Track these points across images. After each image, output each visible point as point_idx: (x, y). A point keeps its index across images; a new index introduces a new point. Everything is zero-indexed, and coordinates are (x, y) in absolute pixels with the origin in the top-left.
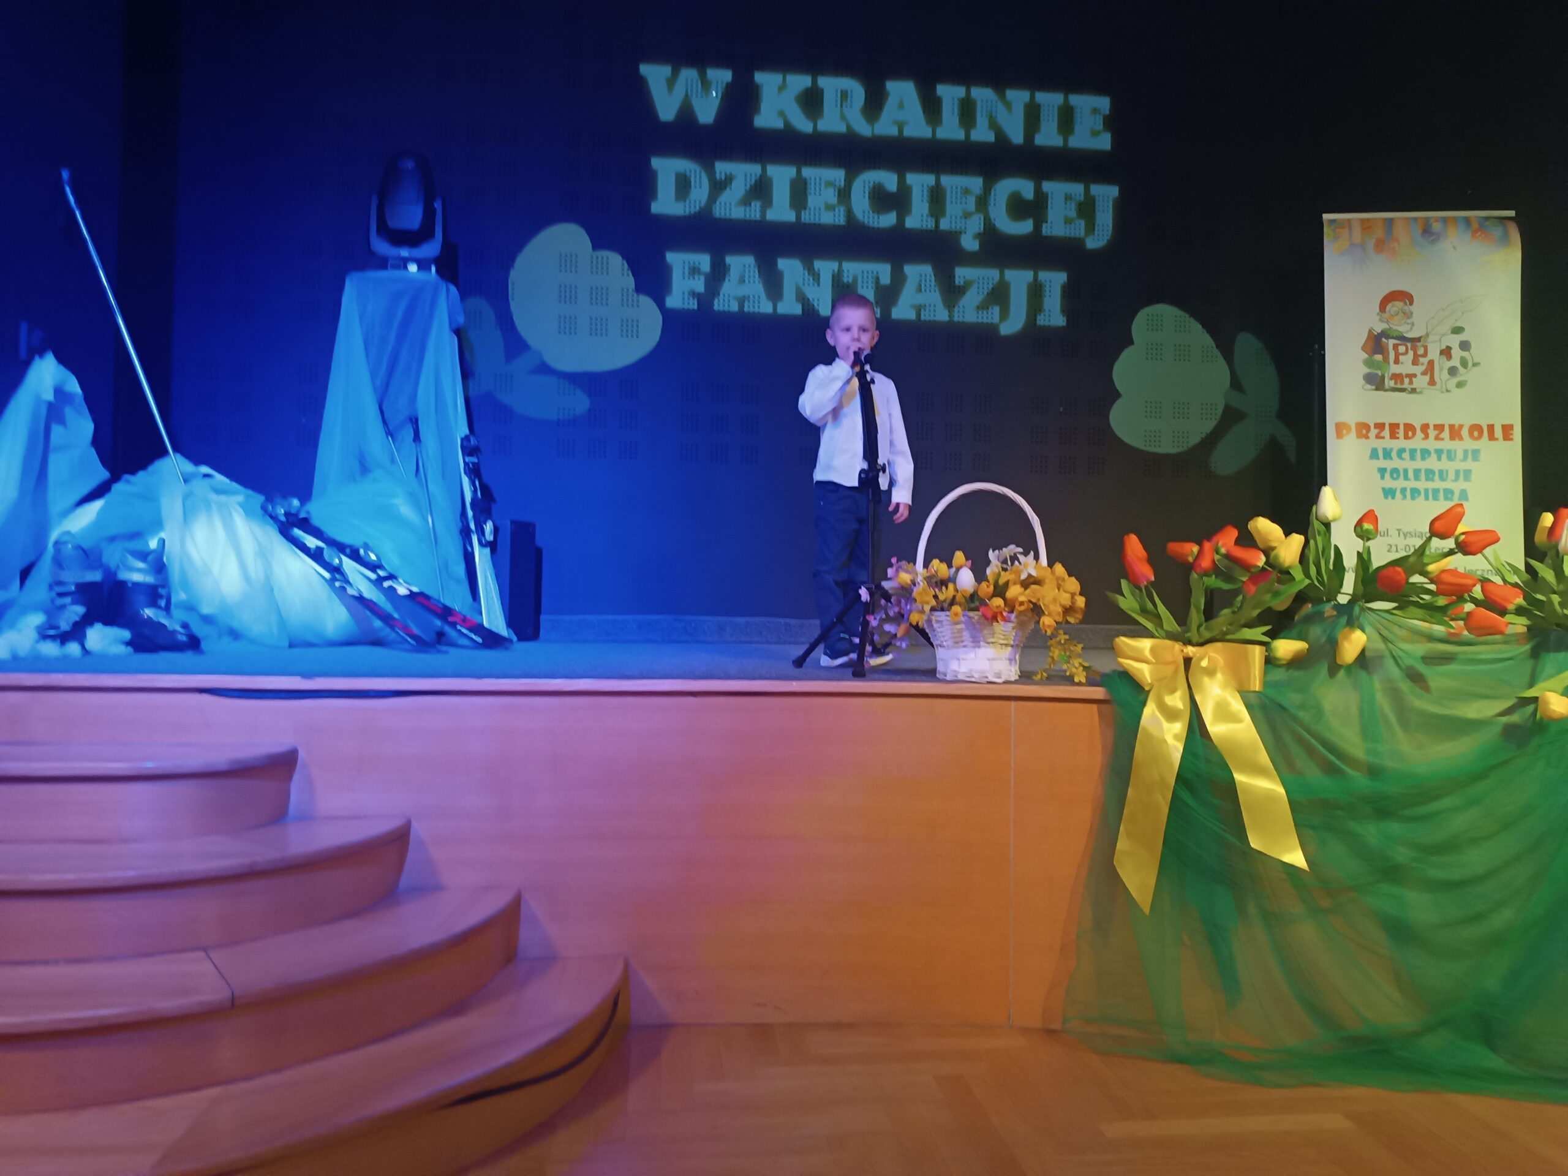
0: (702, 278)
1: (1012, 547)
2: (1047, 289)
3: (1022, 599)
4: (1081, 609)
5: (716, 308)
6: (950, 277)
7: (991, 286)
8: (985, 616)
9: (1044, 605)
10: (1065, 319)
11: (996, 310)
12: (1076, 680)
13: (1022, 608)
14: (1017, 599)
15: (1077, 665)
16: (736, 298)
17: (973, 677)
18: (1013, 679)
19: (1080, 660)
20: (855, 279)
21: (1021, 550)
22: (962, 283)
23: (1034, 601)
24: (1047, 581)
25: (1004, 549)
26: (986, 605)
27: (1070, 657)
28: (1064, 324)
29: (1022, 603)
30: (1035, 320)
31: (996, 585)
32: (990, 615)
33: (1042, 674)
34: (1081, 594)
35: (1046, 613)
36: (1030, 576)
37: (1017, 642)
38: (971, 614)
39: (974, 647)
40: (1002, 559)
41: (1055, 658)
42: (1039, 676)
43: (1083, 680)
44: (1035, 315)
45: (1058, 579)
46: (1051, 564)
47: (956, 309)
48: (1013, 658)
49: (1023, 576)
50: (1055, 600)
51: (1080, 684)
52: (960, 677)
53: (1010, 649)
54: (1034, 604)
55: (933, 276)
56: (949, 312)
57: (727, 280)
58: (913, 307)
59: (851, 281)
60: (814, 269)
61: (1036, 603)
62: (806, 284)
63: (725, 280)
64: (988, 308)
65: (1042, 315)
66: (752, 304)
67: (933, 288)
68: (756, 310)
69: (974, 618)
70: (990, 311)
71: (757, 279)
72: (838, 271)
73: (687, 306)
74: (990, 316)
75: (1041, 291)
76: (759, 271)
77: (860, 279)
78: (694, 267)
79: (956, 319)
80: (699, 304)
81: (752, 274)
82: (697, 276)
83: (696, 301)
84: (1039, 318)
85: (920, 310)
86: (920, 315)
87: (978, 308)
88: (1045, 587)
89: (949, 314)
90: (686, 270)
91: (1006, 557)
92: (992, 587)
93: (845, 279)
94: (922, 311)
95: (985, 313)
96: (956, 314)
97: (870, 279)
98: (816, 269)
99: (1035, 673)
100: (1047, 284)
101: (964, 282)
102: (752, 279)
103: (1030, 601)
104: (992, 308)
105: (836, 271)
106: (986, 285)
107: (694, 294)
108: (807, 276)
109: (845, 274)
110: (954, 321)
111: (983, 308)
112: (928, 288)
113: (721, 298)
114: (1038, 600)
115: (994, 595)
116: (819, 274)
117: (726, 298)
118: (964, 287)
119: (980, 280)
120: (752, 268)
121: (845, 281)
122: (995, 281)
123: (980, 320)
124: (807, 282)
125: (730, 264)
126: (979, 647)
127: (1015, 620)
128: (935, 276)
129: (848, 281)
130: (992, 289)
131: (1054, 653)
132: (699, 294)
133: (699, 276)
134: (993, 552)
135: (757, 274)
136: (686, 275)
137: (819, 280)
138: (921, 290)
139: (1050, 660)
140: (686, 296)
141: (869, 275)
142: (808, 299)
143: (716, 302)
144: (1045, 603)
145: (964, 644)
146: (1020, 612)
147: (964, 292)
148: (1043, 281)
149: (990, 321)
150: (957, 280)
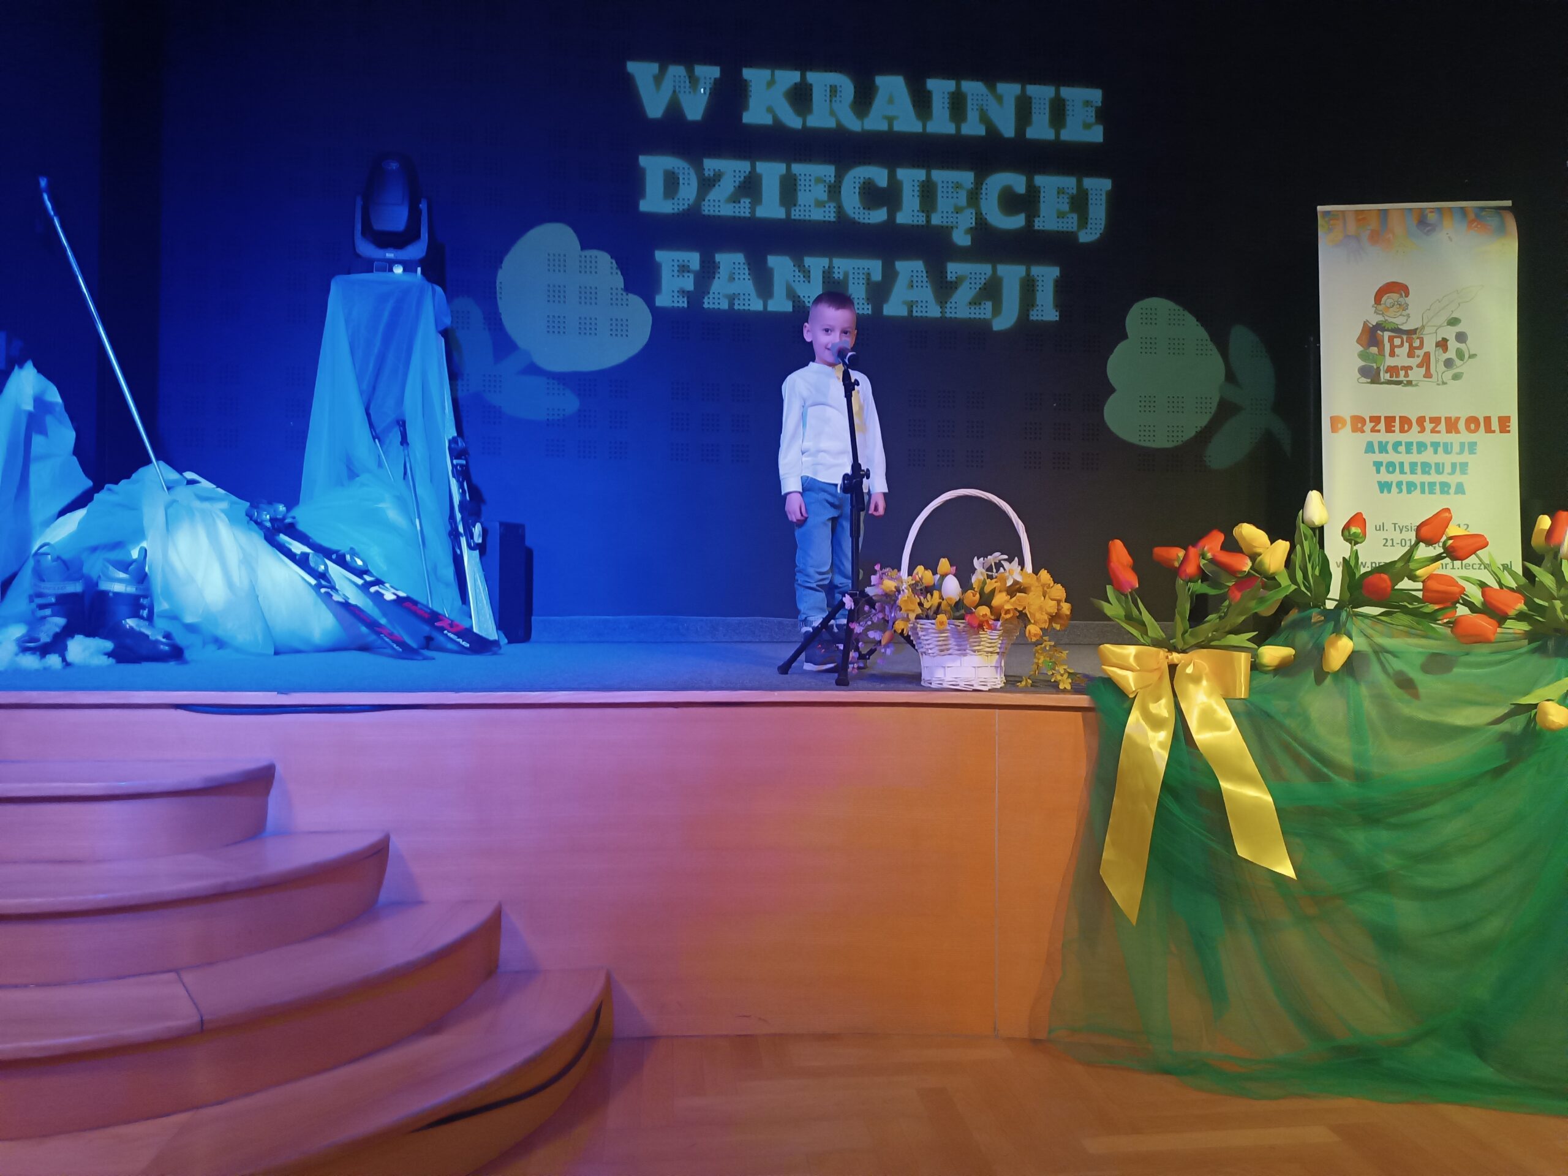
0: (692, 276)
1: (997, 554)
2: (1040, 283)
3: (1007, 607)
4: (1066, 615)
5: (706, 306)
6: (941, 272)
7: (983, 281)
8: (970, 625)
9: (1030, 612)
10: (1058, 314)
11: (989, 305)
12: (1061, 687)
13: (1008, 616)
14: (1002, 607)
15: (1062, 672)
16: (727, 296)
17: (958, 685)
18: (998, 687)
19: (1066, 667)
20: (846, 275)
21: (1006, 557)
22: (954, 279)
23: (1020, 609)
24: (1032, 589)
25: (989, 557)
26: (972, 613)
27: (1055, 663)
28: (1057, 319)
29: (1007, 612)
30: (1028, 315)
31: (982, 593)
32: (976, 624)
33: (1026, 680)
34: (1066, 601)
35: (1033, 621)
36: (1016, 582)
37: (1002, 650)
38: (957, 622)
39: (960, 655)
40: (987, 566)
41: (1040, 665)
42: (1024, 683)
43: (1068, 687)
44: (1028, 310)
45: (1043, 586)
46: (1036, 571)
47: (948, 305)
48: (999, 665)
49: (1009, 583)
50: (1041, 608)
51: (1065, 691)
52: (946, 685)
53: (996, 657)
54: (1020, 612)
55: (924, 272)
56: (941, 307)
57: (716, 278)
58: (905, 303)
59: (841, 278)
60: (804, 266)
61: (1022, 611)
62: (797, 281)
63: (714, 278)
64: (980, 304)
65: (1035, 310)
66: (741, 302)
67: (925, 284)
68: (746, 308)
69: (959, 626)
70: (982, 306)
71: (747, 276)
72: (829, 267)
73: (676, 305)
74: (982, 311)
75: (1033, 286)
76: (749, 269)
77: (851, 276)
78: (683, 266)
79: (948, 315)
80: (688, 302)
81: (742, 271)
82: (686, 275)
83: (685, 299)
84: (1031, 313)
85: (912, 306)
86: (912, 311)
87: (970, 303)
88: (1031, 594)
89: (941, 310)
90: (676, 268)
91: (991, 565)
92: (978, 596)
93: (836, 276)
94: (914, 307)
95: (977, 308)
96: (948, 310)
97: (861, 276)
98: (807, 266)
99: (1021, 680)
100: (1040, 279)
101: (956, 278)
102: (742, 277)
103: (1016, 609)
104: (985, 304)
105: (827, 267)
106: (978, 281)
107: (683, 292)
108: (797, 273)
109: (836, 270)
110: (946, 317)
111: (975, 304)
112: (920, 284)
113: (711, 295)
114: (1025, 608)
115: (980, 604)
116: (809, 271)
117: (716, 296)
118: (956, 282)
119: (973, 276)
120: (742, 266)
121: (836, 278)
122: (987, 277)
123: (972, 316)
124: (797, 279)
125: (719, 262)
126: (965, 655)
127: (1001, 628)
128: (927, 272)
129: (839, 278)
130: (985, 284)
131: (1039, 659)
132: (688, 292)
133: (688, 274)
134: (978, 559)
135: (747, 272)
136: (676, 273)
137: (809, 277)
138: (912, 286)
139: (1035, 666)
140: (676, 294)
141: (861, 271)
142: (799, 297)
143: (706, 300)
144: (1031, 611)
145: (949, 652)
146: (1006, 620)
147: (956, 288)
148: (1036, 276)
149: (982, 316)
150: (949, 275)
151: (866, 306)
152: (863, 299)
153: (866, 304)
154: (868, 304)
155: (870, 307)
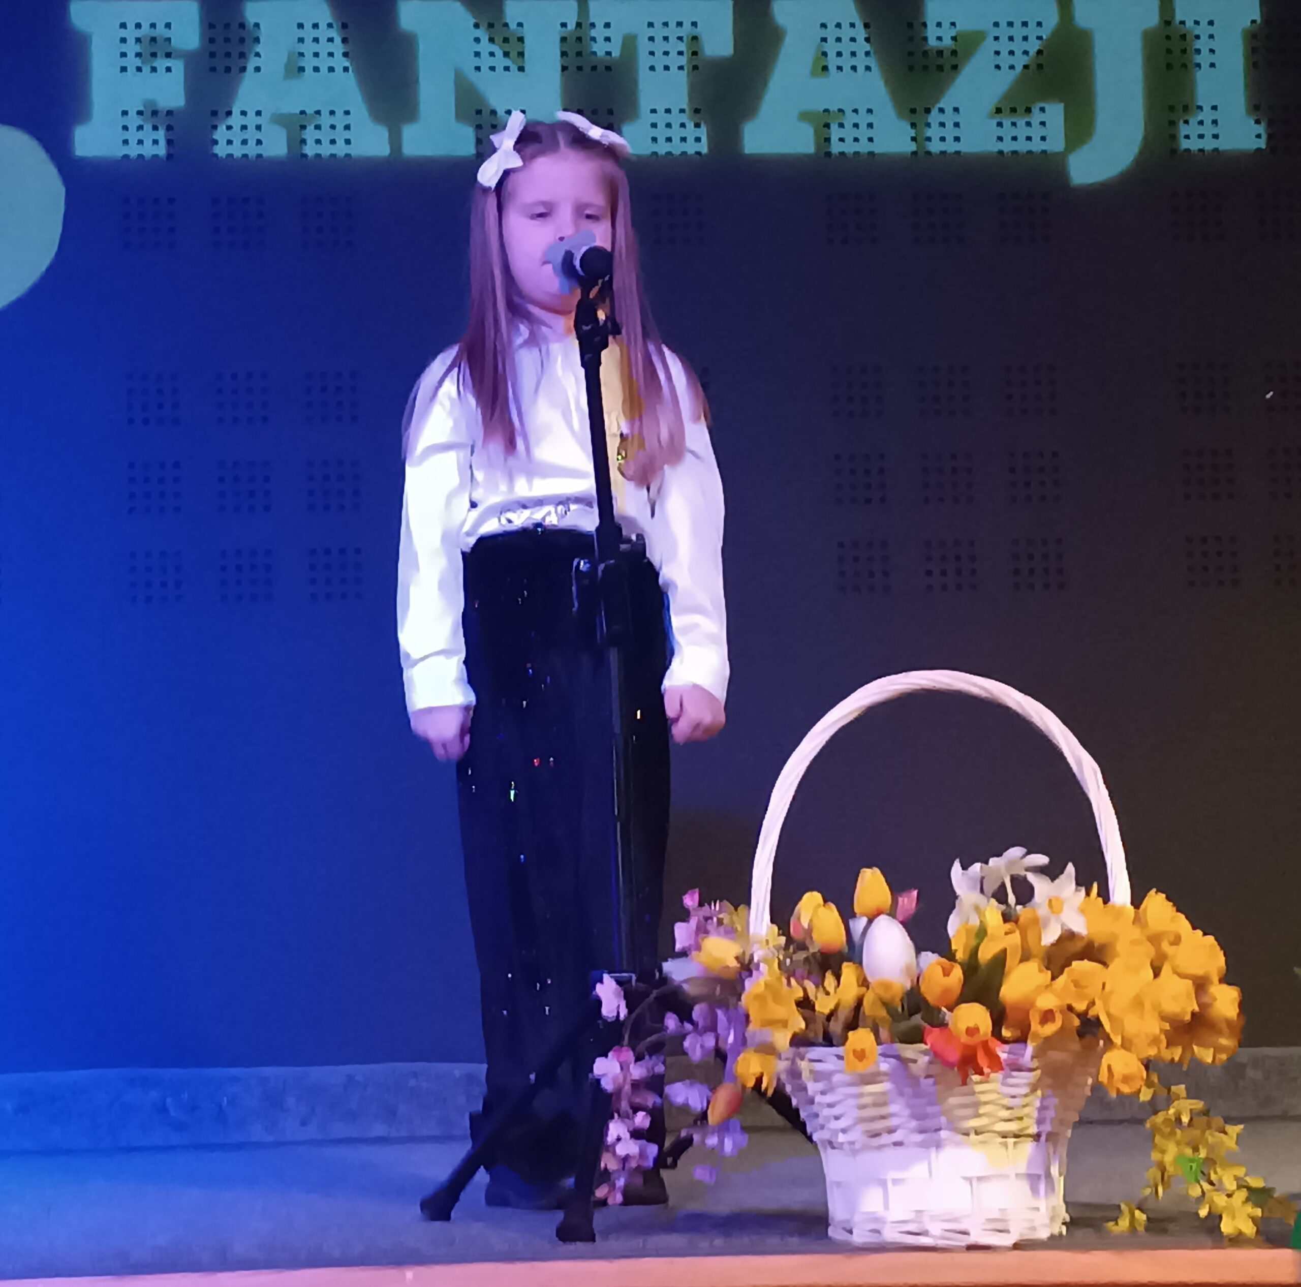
0: (178, 66)
1: (1016, 852)
2: (1203, 44)
3: (1046, 1002)
4: (1228, 1022)
5: (221, 150)
6: (910, 25)
7: (1033, 46)
8: (936, 1056)
9: (1109, 1015)
10: (1261, 129)
11: (1055, 113)
12: (1227, 1227)
13: (1050, 1029)
14: (1032, 1004)
15: (1231, 1185)
16: (281, 120)
17: (925, 1233)
18: (1043, 1234)
19: (1241, 1171)
20: (630, 43)
21: (1042, 859)
22: (947, 42)
23: (1081, 1006)
24: (1120, 947)
25: (993, 861)
26: (943, 1025)
27: (1210, 1162)
28: (1262, 144)
29: (1047, 1016)
30: (1174, 137)
31: (971, 967)
32: (954, 1055)
33: (1132, 1215)
34: (1226, 980)
35: (1117, 1040)
36: (1068, 936)
37: (1047, 1128)
38: (909, 1051)
39: (924, 1145)
40: (991, 887)
41: (1170, 1169)
42: (1124, 1223)
43: (1249, 1229)
44: (1173, 123)
45: (1155, 939)
46: (1137, 900)
47: (934, 117)
48: (1041, 1172)
49: (1050, 936)
50: (1138, 1003)
51: (1237, 1240)
52: (891, 1235)
53: (1028, 1147)
54: (1083, 1016)
55: (860, 25)
56: (913, 125)
57: (250, 67)
58: (805, 116)
59: (616, 54)
60: (506, 25)
61: (1086, 1013)
62: (485, 69)
63: (243, 69)
64: (1028, 110)
65: (1193, 121)
66: (325, 135)
67: (861, 61)
68: (340, 150)
69: (915, 1061)
70: (1036, 117)
71: (340, 62)
72: (579, 25)
73: (133, 151)
74: (1036, 132)
75: (1184, 51)
76: (344, 40)
77: (644, 46)
78: (153, 40)
79: (935, 147)
80: (169, 142)
81: (324, 48)
82: (161, 63)
83: (161, 135)
84: (1183, 130)
85: (827, 126)
86: (828, 140)
87: (999, 111)
88: (1115, 965)
89: (913, 133)
90: (132, 48)
91: (1003, 885)
92: (957, 973)
93: (600, 48)
94: (834, 127)
95: (1021, 122)
96: (934, 132)
97: (675, 46)
98: (513, 26)
99: (1113, 1214)
100: (1203, 30)
101: (954, 39)
102: (324, 63)
103: (1070, 1008)
104: (1042, 110)
105: (571, 26)
106: (1018, 46)
107: (155, 113)
108: (485, 47)
109: (598, 33)
110: (929, 153)
111: (1013, 110)
112: (846, 62)
113: (236, 120)
114: (1093, 1003)
115: (964, 998)
116: (521, 39)
117: (251, 120)
118: (954, 53)
119: (1004, 32)
120: (324, 33)
121: (601, 53)
122: (1045, 33)
123: (1007, 146)
124: (486, 62)
125: (257, 25)
126: (938, 1145)
127: (1035, 1064)
128: (866, 26)
129: (609, 53)
130: (1039, 52)
131: (1163, 1152)
132: (169, 113)
133: (168, 63)
134: (965, 867)
135: (338, 47)
136: (132, 62)
137: (521, 54)
138: (825, 68)
139: (1153, 1173)
140: (134, 121)
141: (673, 32)
142: (494, 112)
143: (221, 134)
144: (1113, 1011)
145: (896, 1137)
146: (1047, 1039)
147: (955, 67)
148: (1190, 24)
149: (1037, 146)
150: (932, 33)
151: (691, 131)
152: (682, 111)
153: (690, 125)
154: (697, 125)
155: (703, 132)
